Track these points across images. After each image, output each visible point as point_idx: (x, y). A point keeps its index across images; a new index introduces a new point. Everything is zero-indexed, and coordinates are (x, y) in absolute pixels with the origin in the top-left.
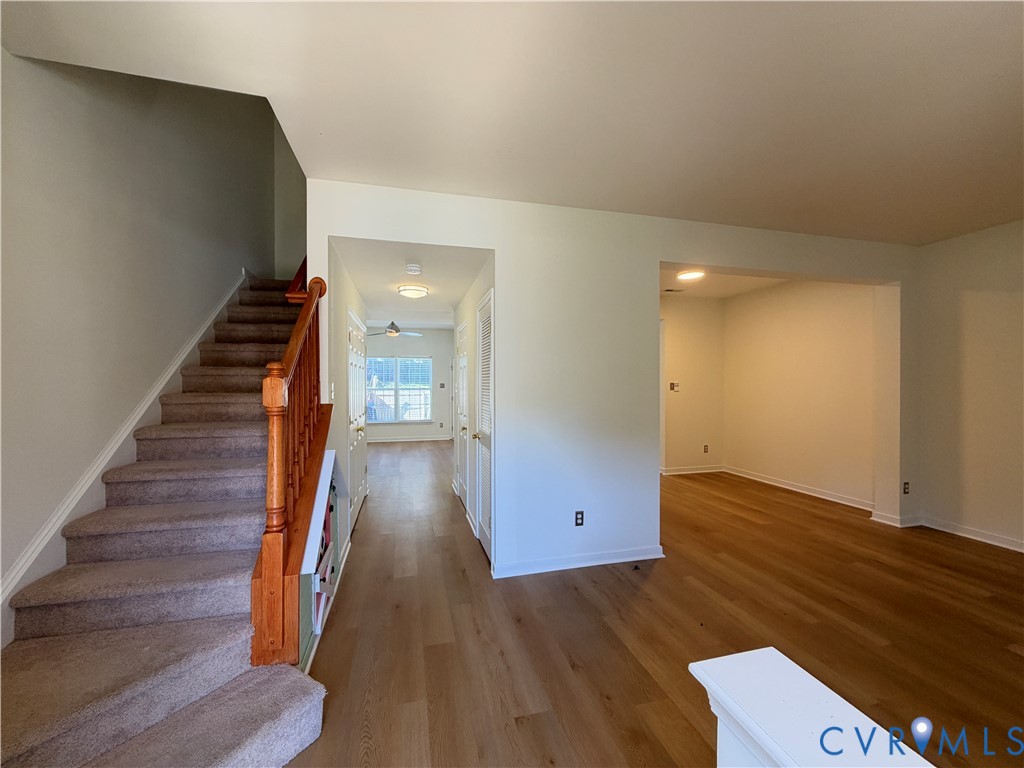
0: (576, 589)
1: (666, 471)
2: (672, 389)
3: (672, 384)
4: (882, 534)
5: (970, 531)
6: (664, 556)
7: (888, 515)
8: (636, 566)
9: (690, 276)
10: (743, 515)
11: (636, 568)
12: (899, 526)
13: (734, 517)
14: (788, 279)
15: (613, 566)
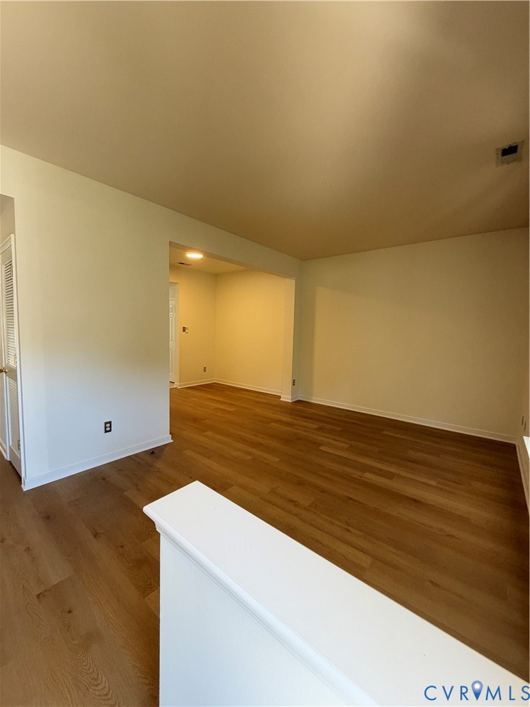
0: (104, 479)
1: (180, 386)
2: (184, 331)
3: (184, 328)
4: (284, 407)
5: (317, 400)
6: (172, 441)
7: (287, 398)
8: (152, 452)
9: (194, 256)
10: (222, 407)
11: (153, 453)
12: (291, 401)
13: (216, 408)
14: (249, 268)
15: (136, 455)
